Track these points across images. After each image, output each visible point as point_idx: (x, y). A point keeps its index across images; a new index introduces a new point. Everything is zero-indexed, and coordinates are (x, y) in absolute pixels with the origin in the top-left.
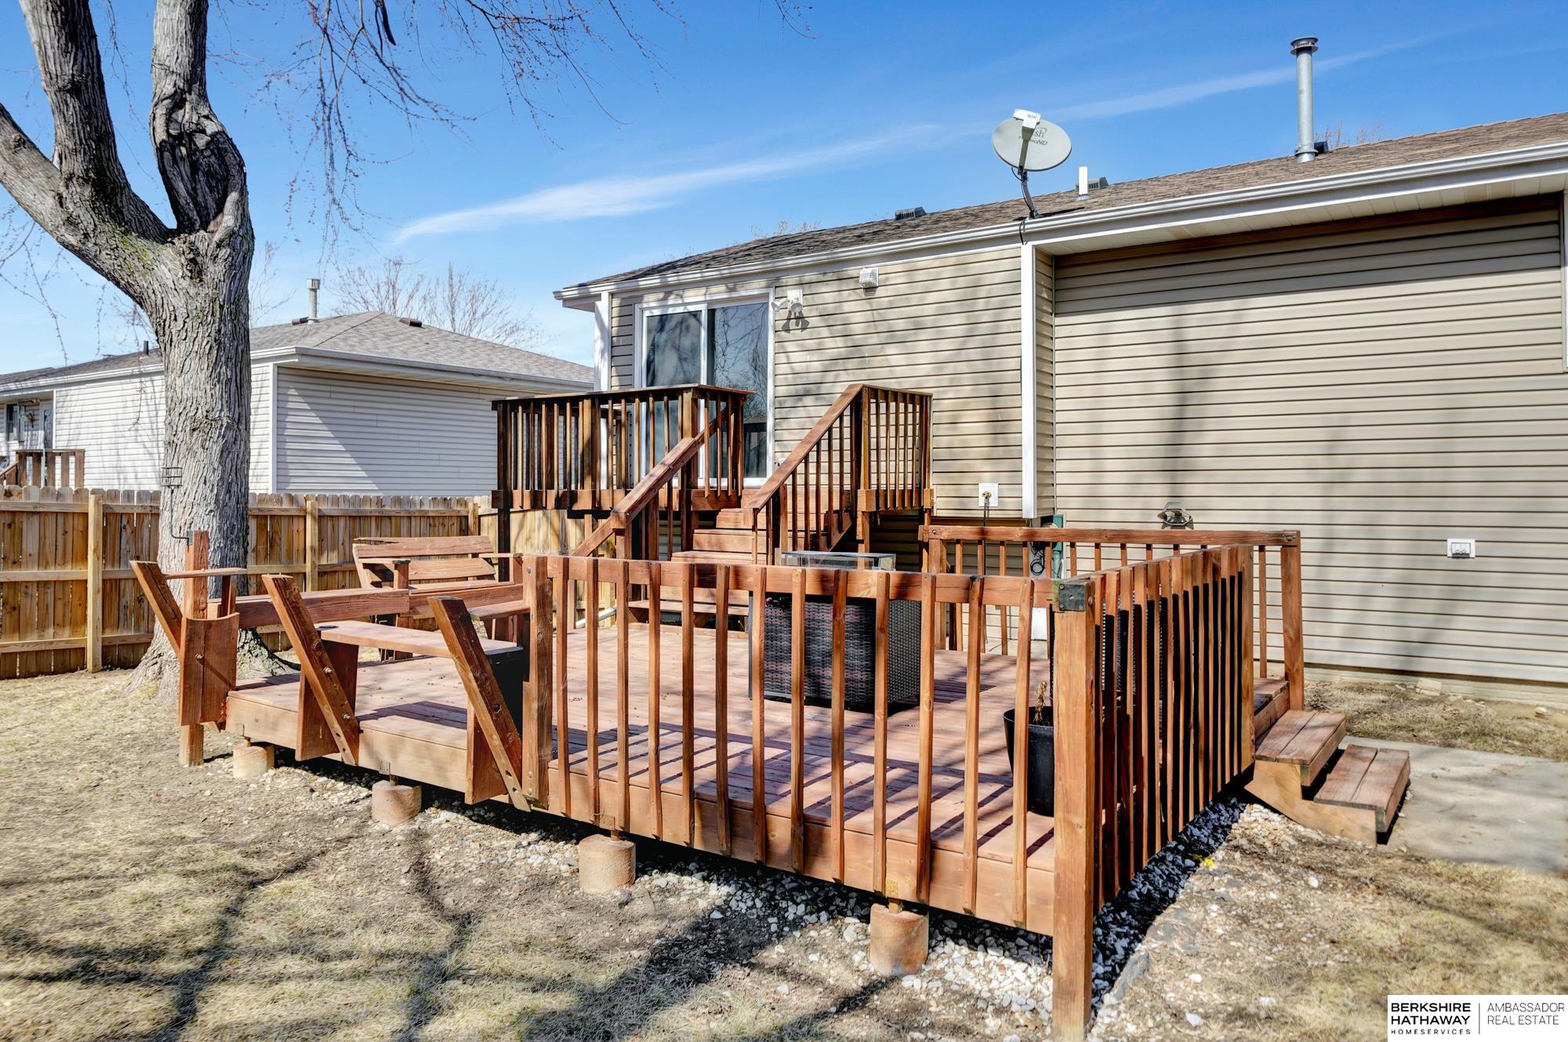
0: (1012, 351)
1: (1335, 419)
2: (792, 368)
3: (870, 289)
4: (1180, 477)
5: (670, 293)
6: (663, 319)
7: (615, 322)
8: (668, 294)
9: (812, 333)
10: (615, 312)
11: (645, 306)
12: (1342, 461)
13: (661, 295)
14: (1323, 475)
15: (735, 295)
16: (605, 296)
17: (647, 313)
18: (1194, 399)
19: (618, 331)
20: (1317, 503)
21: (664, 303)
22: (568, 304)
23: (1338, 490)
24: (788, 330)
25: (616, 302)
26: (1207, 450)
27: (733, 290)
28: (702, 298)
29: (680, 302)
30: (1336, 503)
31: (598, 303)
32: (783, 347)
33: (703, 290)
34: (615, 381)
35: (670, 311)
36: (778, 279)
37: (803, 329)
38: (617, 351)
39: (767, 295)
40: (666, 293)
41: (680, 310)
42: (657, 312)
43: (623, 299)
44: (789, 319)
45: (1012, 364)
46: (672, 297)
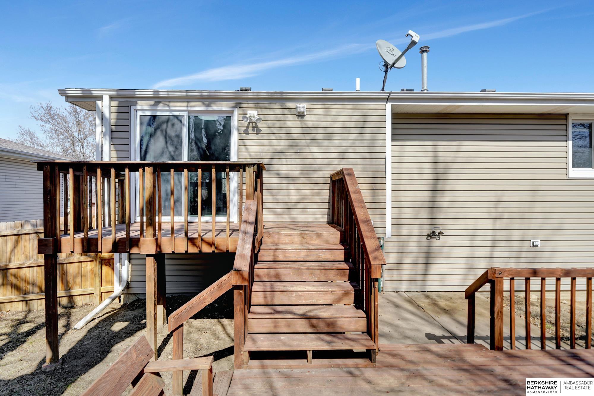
0: (382, 155)
1: (499, 193)
2: (250, 155)
3: (301, 115)
4: (435, 216)
5: (160, 102)
6: (154, 117)
7: (114, 116)
8: (157, 103)
9: (262, 136)
10: (114, 109)
11: (139, 108)
12: (500, 210)
13: (152, 103)
14: (493, 216)
15: (210, 109)
16: (106, 98)
17: (139, 113)
18: (441, 182)
19: (116, 122)
20: (490, 227)
21: (154, 108)
22: (70, 100)
23: (498, 221)
24: (247, 133)
25: (115, 103)
26: (445, 204)
27: (208, 106)
28: (185, 108)
29: (167, 108)
30: (497, 227)
31: (99, 103)
32: (244, 143)
33: (186, 104)
34: (114, 154)
35: (158, 113)
36: (240, 103)
37: (257, 133)
38: (115, 135)
39: (232, 112)
40: (156, 102)
41: (167, 113)
42: (148, 113)
43: (120, 102)
44: (248, 127)
45: (382, 162)
46: (161, 105)
